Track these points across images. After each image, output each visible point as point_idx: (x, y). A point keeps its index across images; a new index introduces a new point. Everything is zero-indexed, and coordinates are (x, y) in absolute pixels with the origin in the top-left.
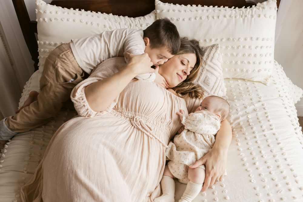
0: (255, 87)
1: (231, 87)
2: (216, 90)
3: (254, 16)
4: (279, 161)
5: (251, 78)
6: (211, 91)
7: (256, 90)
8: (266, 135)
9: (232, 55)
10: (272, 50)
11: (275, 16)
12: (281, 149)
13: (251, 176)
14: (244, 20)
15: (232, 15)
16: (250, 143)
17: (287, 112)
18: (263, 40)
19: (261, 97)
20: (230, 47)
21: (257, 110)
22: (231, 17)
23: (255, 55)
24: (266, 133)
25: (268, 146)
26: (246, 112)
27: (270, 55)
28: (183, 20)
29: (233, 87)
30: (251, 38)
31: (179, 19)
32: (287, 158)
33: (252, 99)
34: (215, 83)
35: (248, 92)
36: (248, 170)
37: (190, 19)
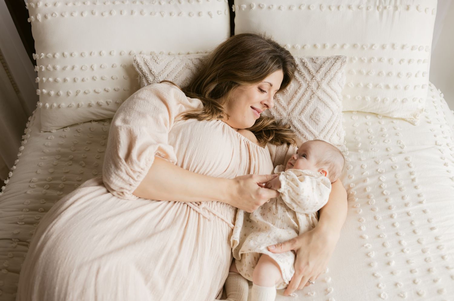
0: (395, 129)
1: (354, 125)
2: (328, 133)
3: (399, 8)
4: (431, 261)
5: (389, 113)
6: (320, 133)
7: (396, 134)
8: (411, 212)
9: (360, 72)
10: (426, 67)
11: (434, 9)
12: (436, 238)
13: (380, 285)
14: (381, 14)
15: (362, 6)
16: (383, 227)
17: (448, 171)
18: (412, 49)
19: (404, 146)
20: (357, 59)
21: (396, 167)
22: (360, 9)
23: (399, 75)
24: (411, 209)
25: (414, 232)
26: (377, 170)
27: (423, 74)
28: (279, 8)
29: (357, 126)
30: (393, 46)
31: (272, 6)
32: (446, 255)
33: (389, 149)
34: (329, 121)
35: (382, 136)
36: (376, 275)
37: (290, 8)
